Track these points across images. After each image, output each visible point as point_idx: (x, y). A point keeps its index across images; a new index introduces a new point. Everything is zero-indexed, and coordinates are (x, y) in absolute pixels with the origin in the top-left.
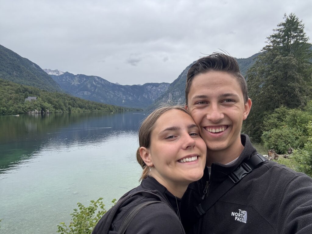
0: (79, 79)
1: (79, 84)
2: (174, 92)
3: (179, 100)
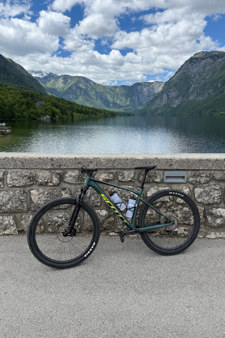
0: (63, 80)
1: (64, 85)
2: (170, 92)
3: (175, 103)
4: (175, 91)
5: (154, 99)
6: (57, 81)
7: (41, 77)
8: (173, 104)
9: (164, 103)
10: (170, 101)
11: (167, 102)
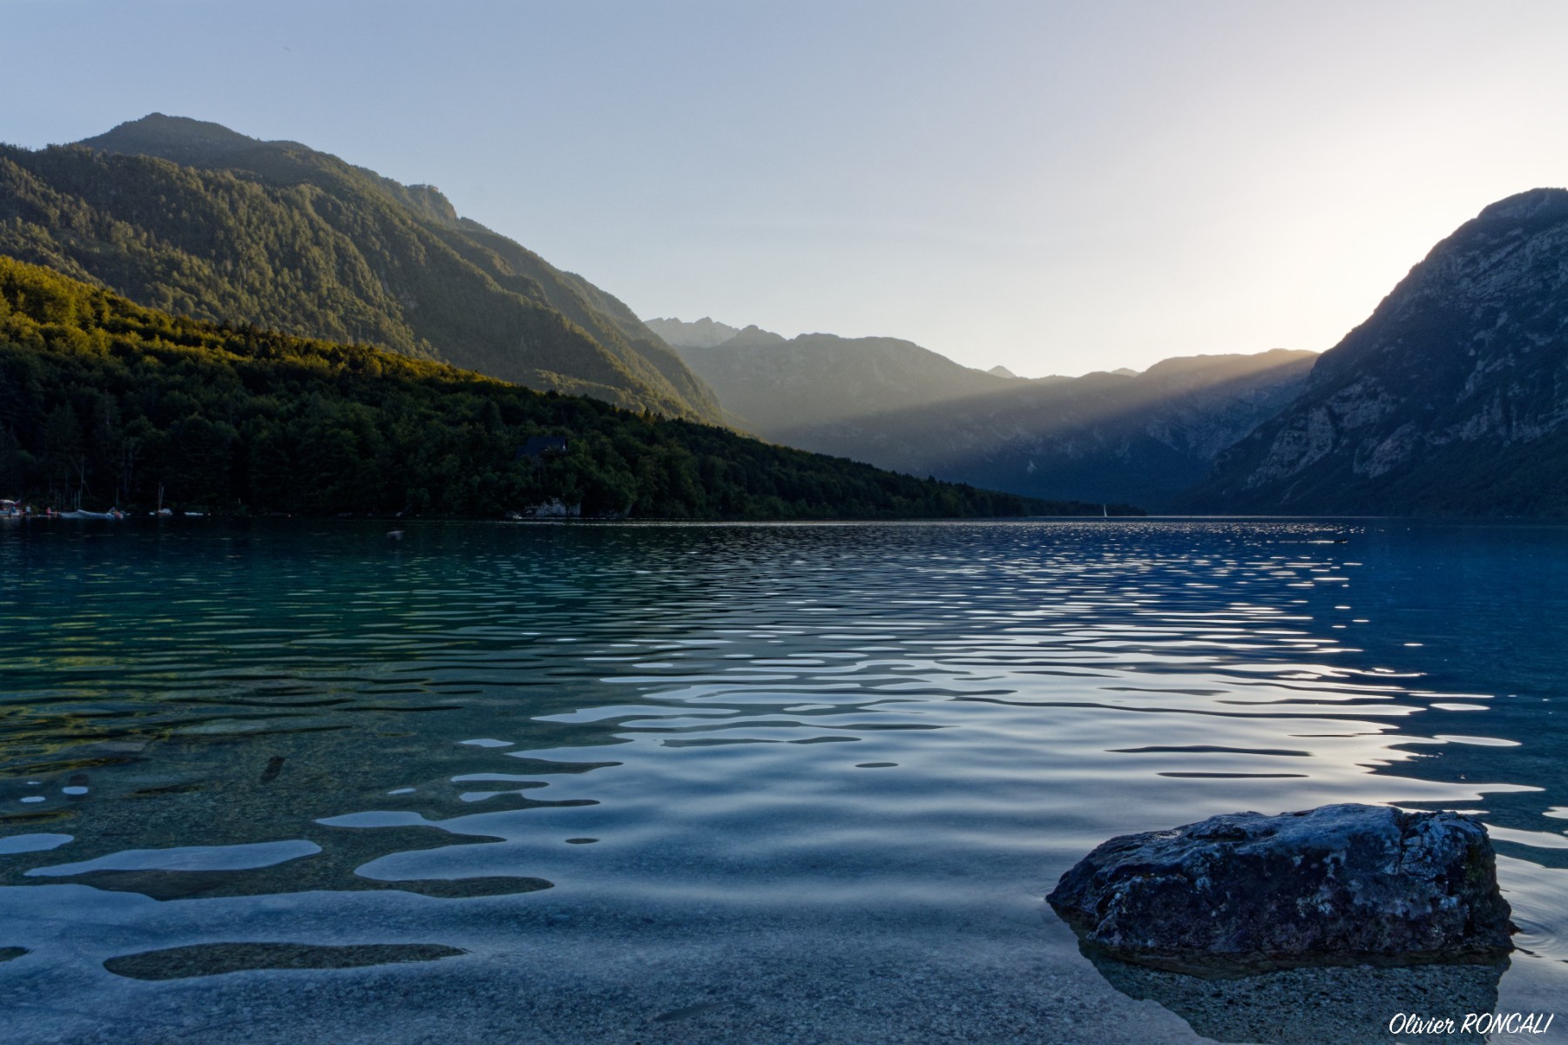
2: (1346, 399)
3: (1376, 454)
4: (1374, 396)
5: (1259, 435)
8: (1365, 459)
9: (1317, 458)
10: (1351, 448)
11: (1333, 448)
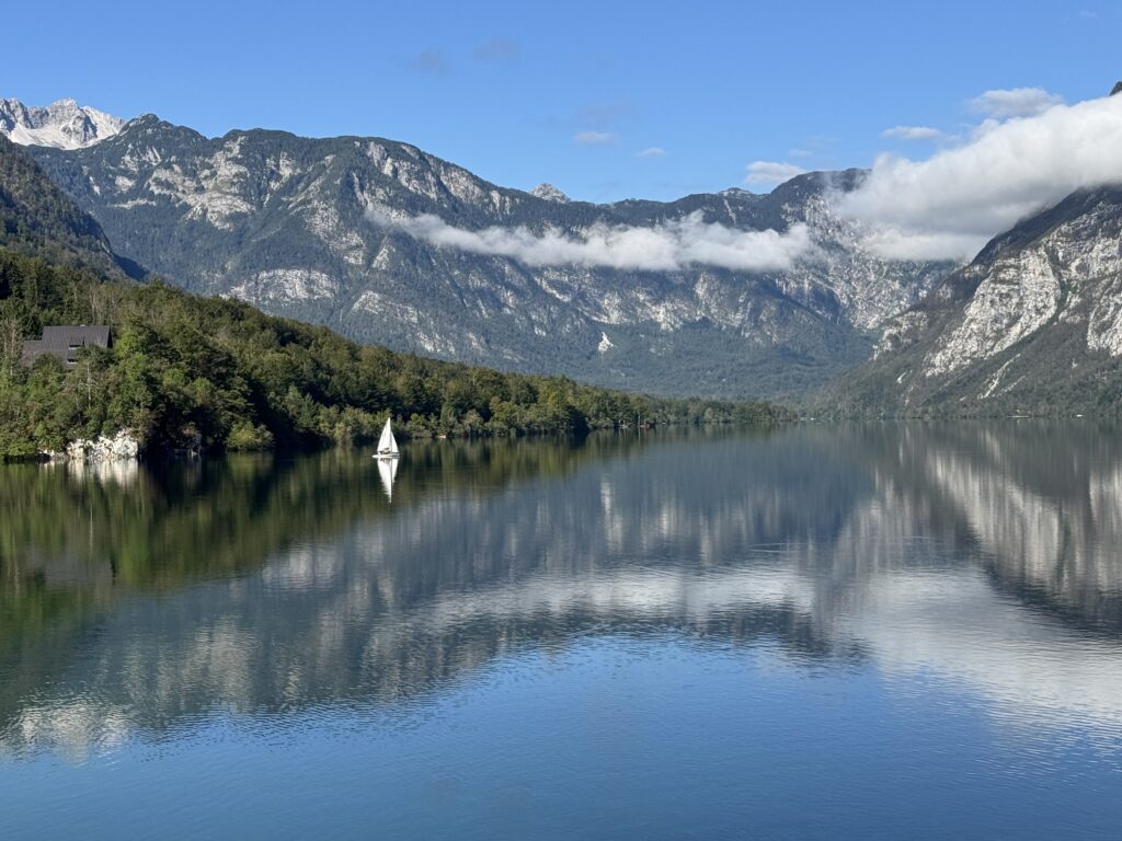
0: (243, 169)
1: (244, 207)
5: (946, 292)
6: (193, 174)
7: (72, 144)
8: (1103, 328)
9: (1035, 326)
10: (1084, 309)
11: (1058, 312)
